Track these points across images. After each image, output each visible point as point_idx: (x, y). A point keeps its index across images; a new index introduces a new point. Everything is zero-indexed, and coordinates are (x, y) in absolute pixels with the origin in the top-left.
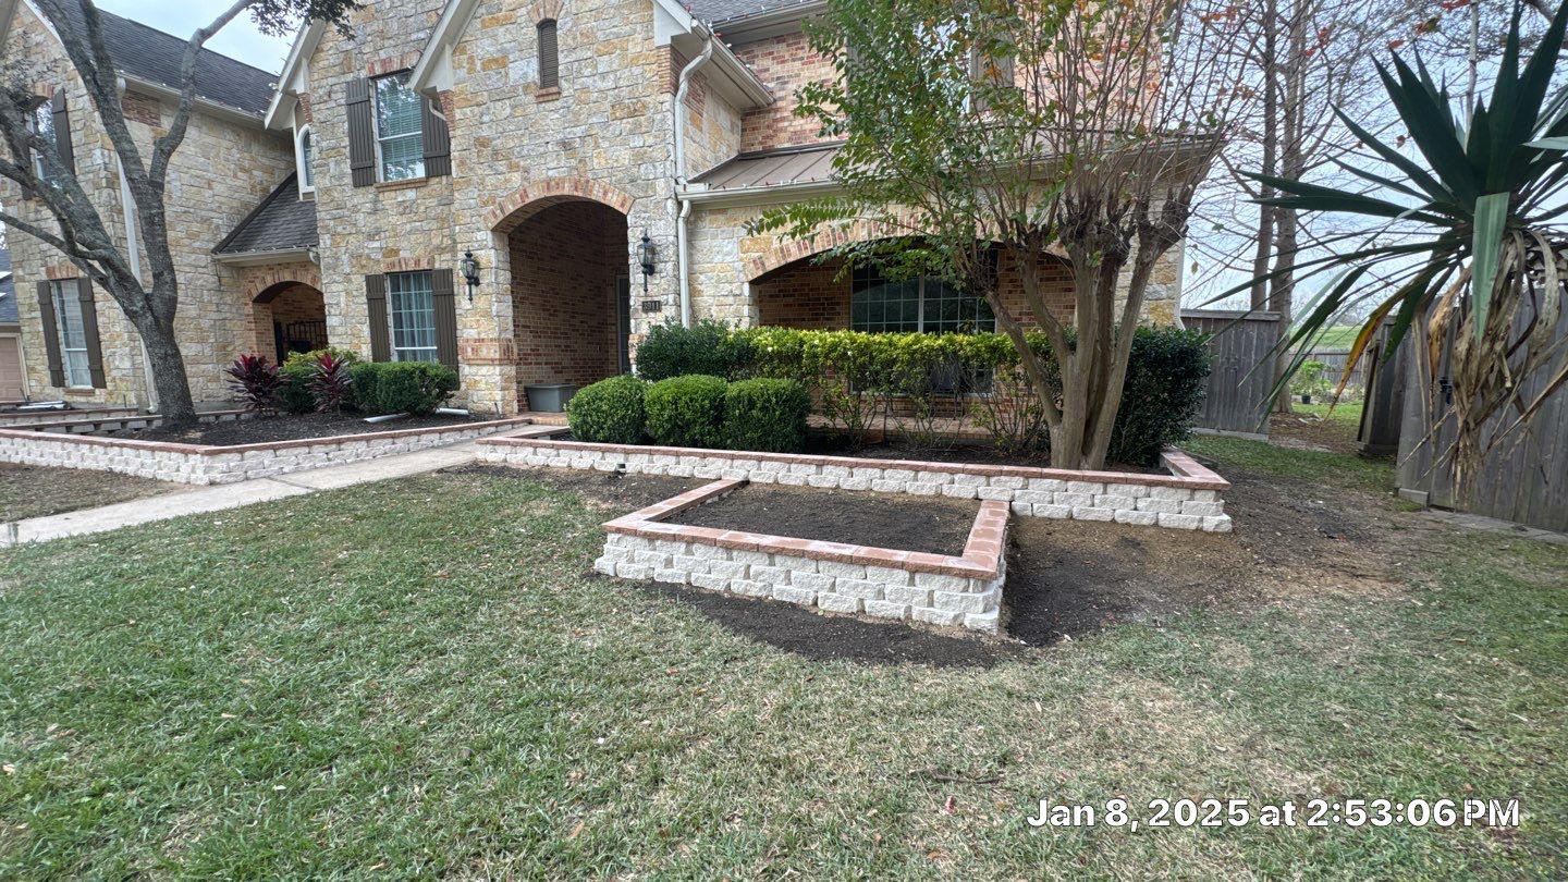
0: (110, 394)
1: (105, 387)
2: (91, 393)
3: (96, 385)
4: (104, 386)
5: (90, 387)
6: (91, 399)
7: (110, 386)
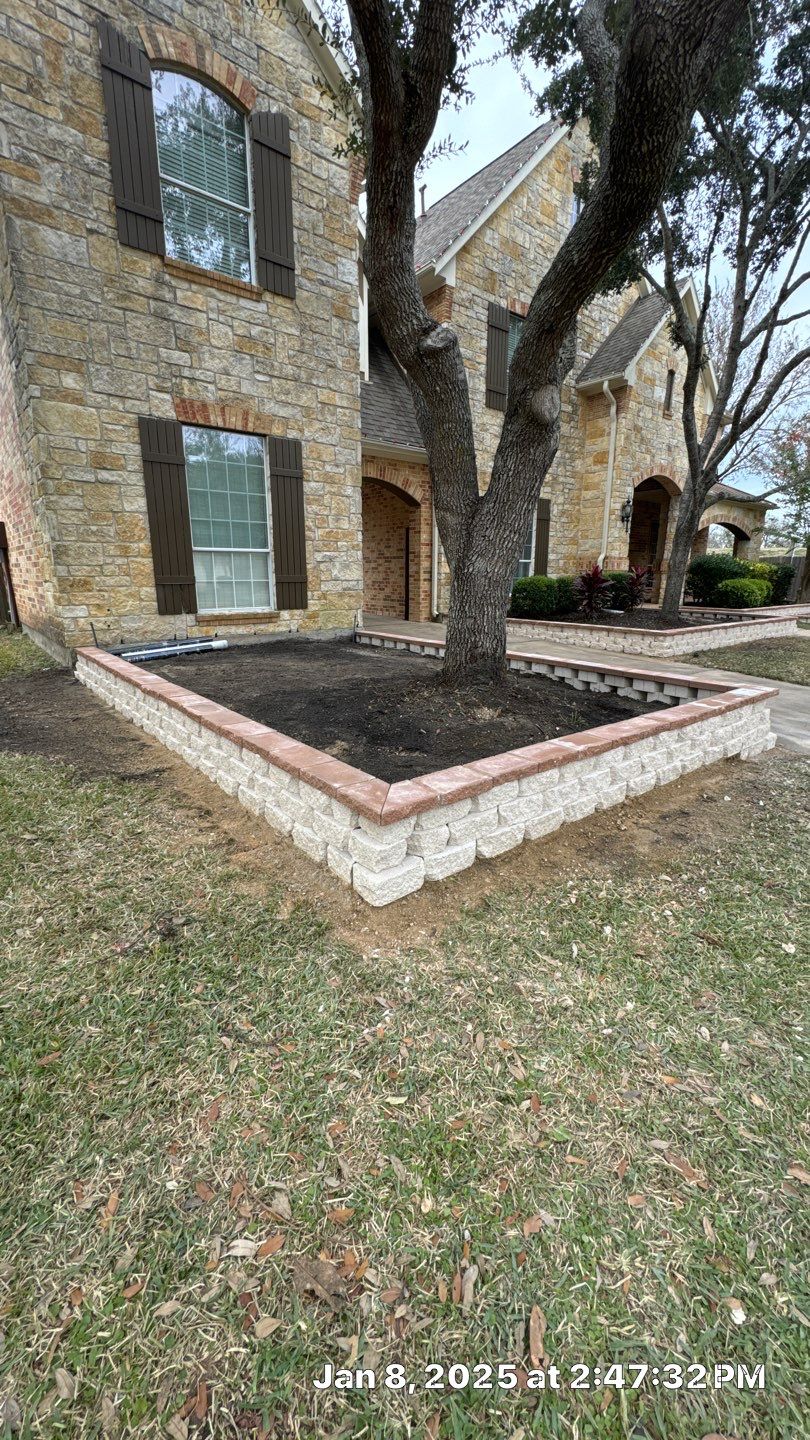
0: (313, 616)
1: (304, 606)
2: (270, 618)
3: (281, 606)
4: (302, 604)
5: (271, 608)
6: (271, 628)
7: (313, 604)
